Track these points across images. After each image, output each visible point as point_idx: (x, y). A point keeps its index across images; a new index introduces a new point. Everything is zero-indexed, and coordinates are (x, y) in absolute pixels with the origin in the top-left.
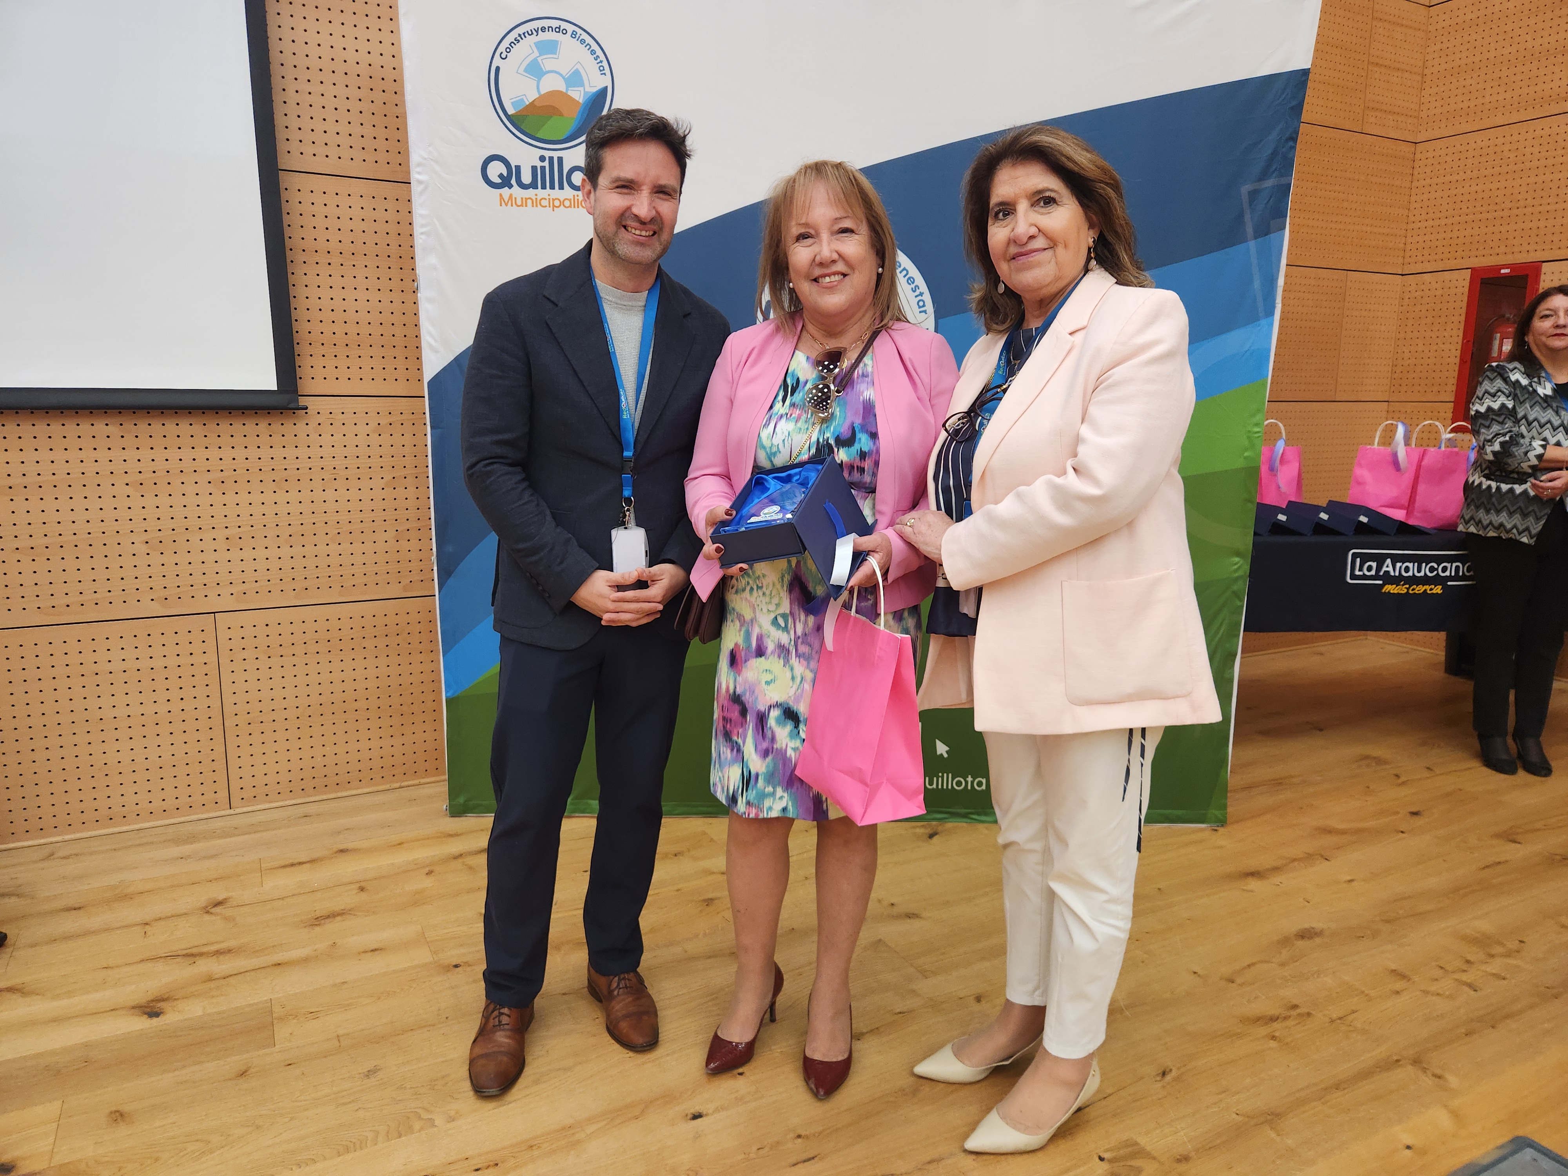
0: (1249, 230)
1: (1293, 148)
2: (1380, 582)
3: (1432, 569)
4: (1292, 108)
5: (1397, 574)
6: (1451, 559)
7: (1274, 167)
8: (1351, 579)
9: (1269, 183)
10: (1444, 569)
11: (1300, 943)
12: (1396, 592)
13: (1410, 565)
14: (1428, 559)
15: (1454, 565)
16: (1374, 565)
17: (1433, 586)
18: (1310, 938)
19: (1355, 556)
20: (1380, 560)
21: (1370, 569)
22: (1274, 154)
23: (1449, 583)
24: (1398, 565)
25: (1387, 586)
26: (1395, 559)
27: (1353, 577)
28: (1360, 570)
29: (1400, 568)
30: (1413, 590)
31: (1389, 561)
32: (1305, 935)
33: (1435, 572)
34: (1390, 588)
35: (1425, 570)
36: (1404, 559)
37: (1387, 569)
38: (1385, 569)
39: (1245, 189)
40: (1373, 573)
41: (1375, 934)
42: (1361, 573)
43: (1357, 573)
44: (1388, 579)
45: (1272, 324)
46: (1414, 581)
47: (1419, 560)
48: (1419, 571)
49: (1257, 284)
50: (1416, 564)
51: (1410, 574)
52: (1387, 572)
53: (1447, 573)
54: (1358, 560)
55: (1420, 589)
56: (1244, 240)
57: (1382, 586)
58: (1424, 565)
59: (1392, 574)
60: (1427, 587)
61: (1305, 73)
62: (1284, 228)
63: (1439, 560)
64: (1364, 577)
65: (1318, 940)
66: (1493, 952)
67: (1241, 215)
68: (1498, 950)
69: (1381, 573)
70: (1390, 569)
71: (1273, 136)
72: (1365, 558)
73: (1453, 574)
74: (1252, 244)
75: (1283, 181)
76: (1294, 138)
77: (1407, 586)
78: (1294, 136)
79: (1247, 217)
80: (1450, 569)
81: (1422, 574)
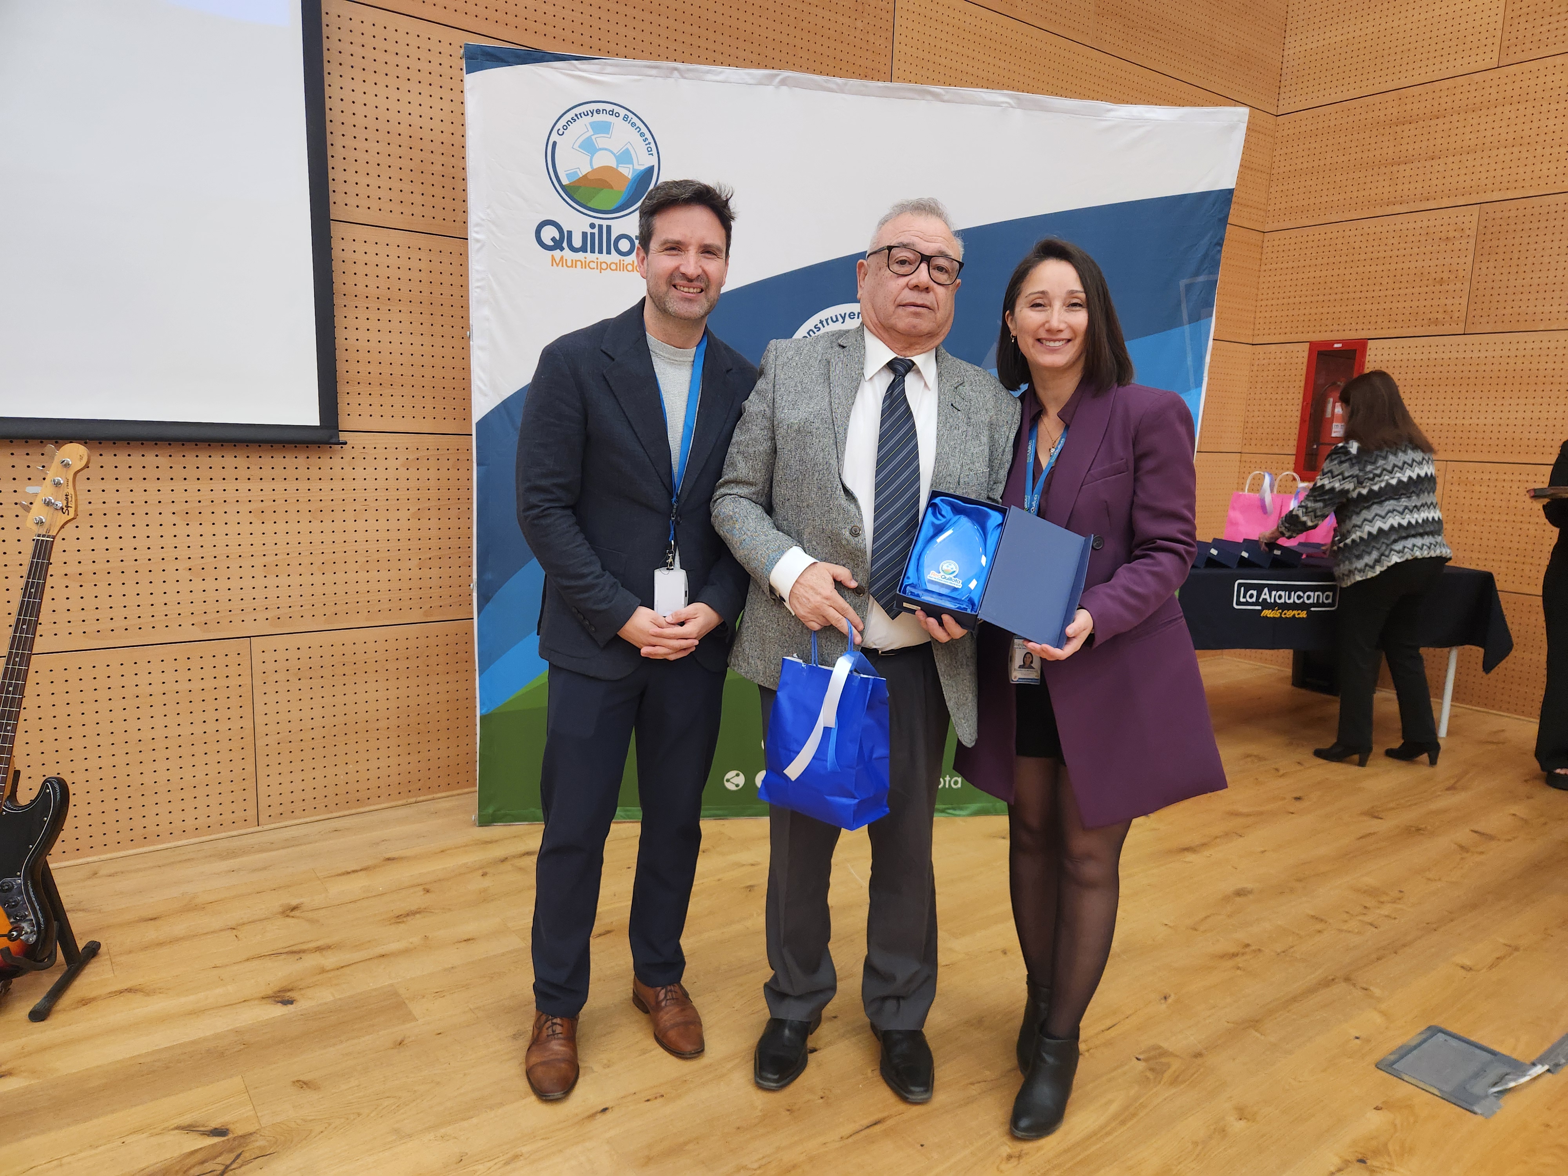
0: (1185, 316)
1: (1220, 252)
2: (1259, 608)
3: (1299, 597)
4: (1220, 220)
5: (1273, 601)
6: (1314, 589)
7: (1205, 266)
8: (1237, 604)
9: (1201, 279)
10: (1309, 597)
11: (1238, 899)
12: (1271, 616)
13: (1283, 593)
14: (1296, 588)
15: (1316, 593)
16: (1255, 593)
17: (1300, 611)
18: (1245, 895)
19: (1240, 585)
20: (1260, 589)
21: (1251, 596)
22: (1205, 256)
23: (1312, 609)
24: (1274, 593)
25: (1264, 611)
26: (1271, 588)
27: (1239, 603)
28: (1244, 597)
29: (1275, 596)
30: (1285, 614)
31: (1266, 590)
32: (1240, 893)
33: (1302, 600)
34: (1267, 613)
35: (1294, 599)
36: (1278, 588)
37: (1265, 597)
38: (1263, 596)
39: (1183, 283)
40: (1254, 599)
41: (1292, 890)
42: (1244, 600)
43: (1242, 600)
44: (1266, 605)
45: (1200, 395)
46: (1285, 607)
47: (1290, 589)
48: (1289, 598)
49: (1189, 360)
50: (1287, 593)
51: (1282, 601)
52: (1265, 600)
53: (1311, 601)
54: (1242, 588)
55: (1290, 614)
56: (1181, 324)
57: (1261, 611)
58: (1293, 593)
59: (1269, 601)
60: (1295, 612)
61: (1231, 192)
62: (1211, 316)
63: (1305, 589)
64: (1247, 603)
65: (1251, 897)
66: (1382, 900)
67: (1179, 304)
68: (1384, 898)
69: (1260, 600)
70: (1267, 597)
71: (1206, 241)
72: (1248, 587)
73: (1315, 601)
74: (1187, 328)
75: (1212, 277)
76: (1220, 244)
77: (1280, 611)
78: (1221, 242)
79: (1184, 306)
80: (1311, 597)
81: (1291, 601)
